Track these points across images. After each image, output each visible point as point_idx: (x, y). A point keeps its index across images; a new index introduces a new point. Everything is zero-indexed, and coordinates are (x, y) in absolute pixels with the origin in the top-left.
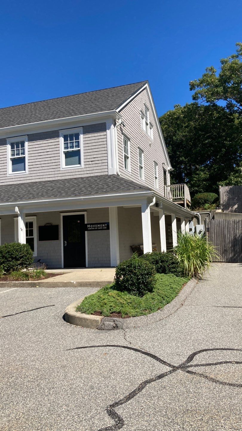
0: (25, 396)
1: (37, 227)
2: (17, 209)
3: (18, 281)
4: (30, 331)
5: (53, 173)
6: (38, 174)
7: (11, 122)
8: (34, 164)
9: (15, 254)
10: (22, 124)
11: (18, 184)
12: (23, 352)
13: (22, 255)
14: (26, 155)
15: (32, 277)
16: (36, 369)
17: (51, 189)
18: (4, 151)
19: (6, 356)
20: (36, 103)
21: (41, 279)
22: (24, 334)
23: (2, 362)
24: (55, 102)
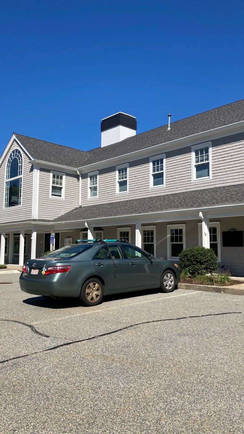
0: (215, 395)
1: (220, 232)
2: (201, 214)
3: (203, 285)
4: (217, 334)
5: (238, 177)
6: (222, 179)
7: (196, 130)
8: (218, 169)
9: (200, 258)
10: (206, 130)
11: (202, 190)
12: (211, 353)
13: (207, 259)
14: (210, 161)
15: (217, 282)
16: (225, 372)
17: (236, 193)
18: (189, 158)
19: (194, 353)
20: (219, 108)
21: (226, 285)
22: (211, 336)
23: (191, 359)
24: (239, 105)
